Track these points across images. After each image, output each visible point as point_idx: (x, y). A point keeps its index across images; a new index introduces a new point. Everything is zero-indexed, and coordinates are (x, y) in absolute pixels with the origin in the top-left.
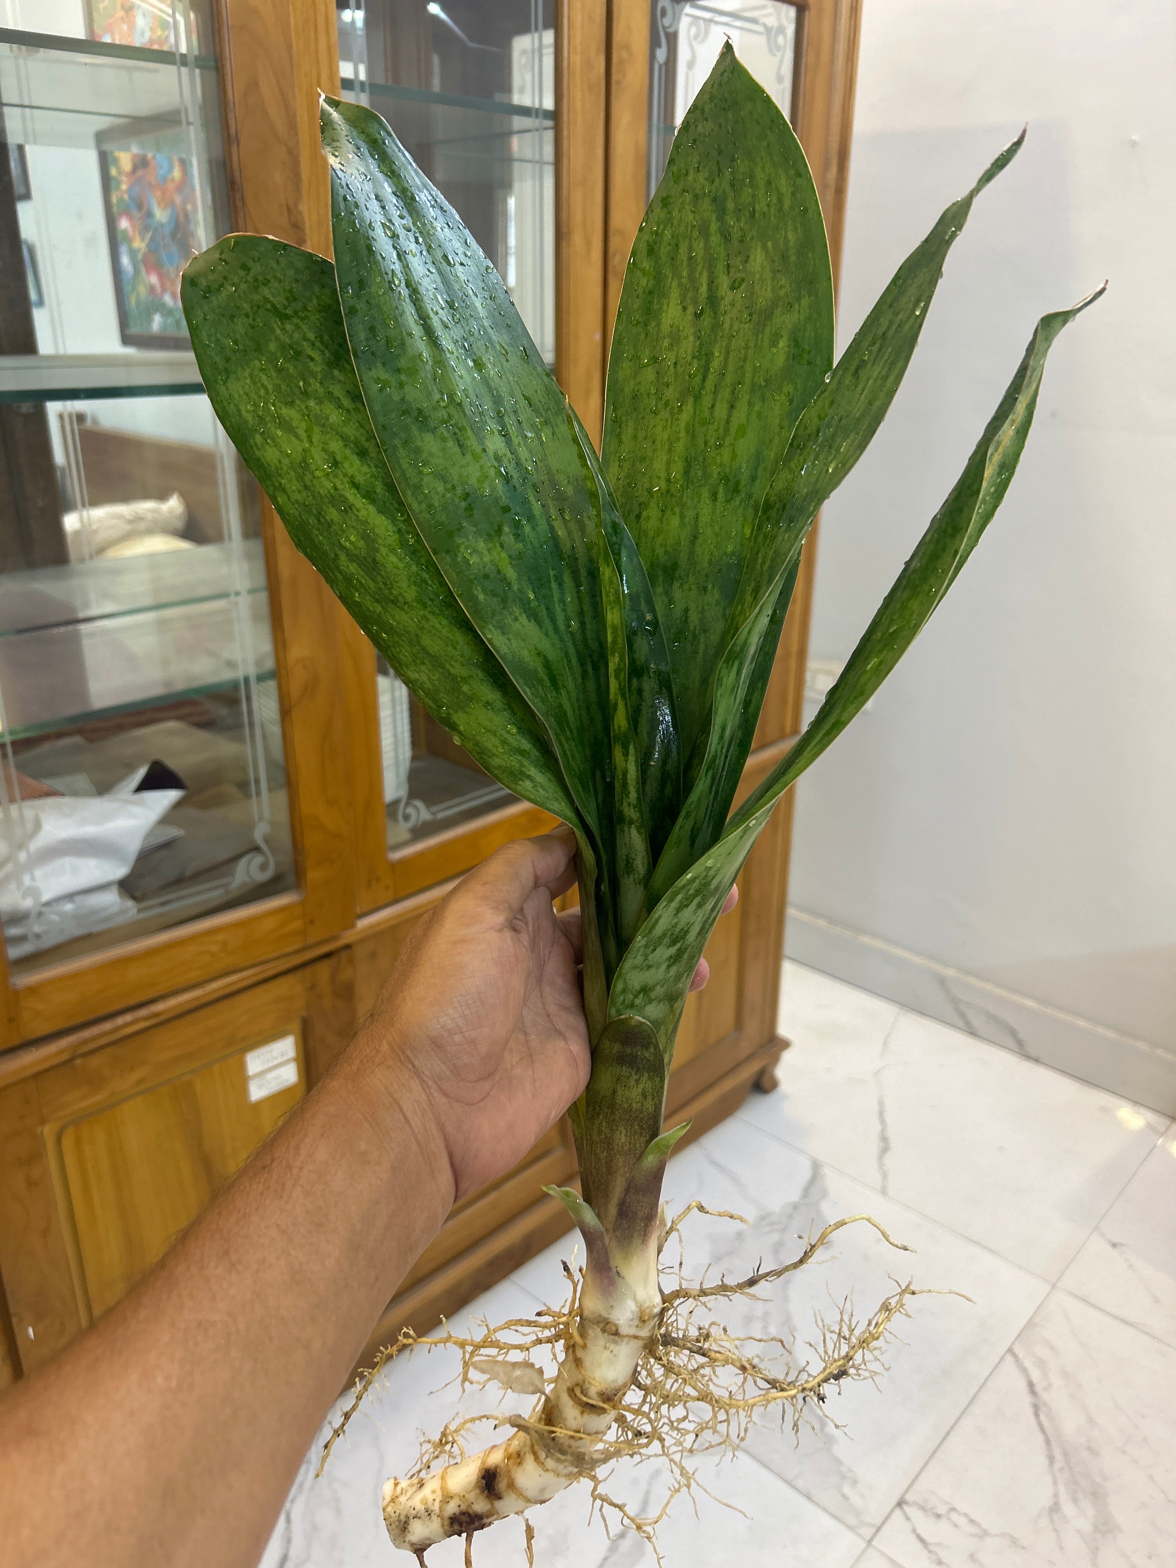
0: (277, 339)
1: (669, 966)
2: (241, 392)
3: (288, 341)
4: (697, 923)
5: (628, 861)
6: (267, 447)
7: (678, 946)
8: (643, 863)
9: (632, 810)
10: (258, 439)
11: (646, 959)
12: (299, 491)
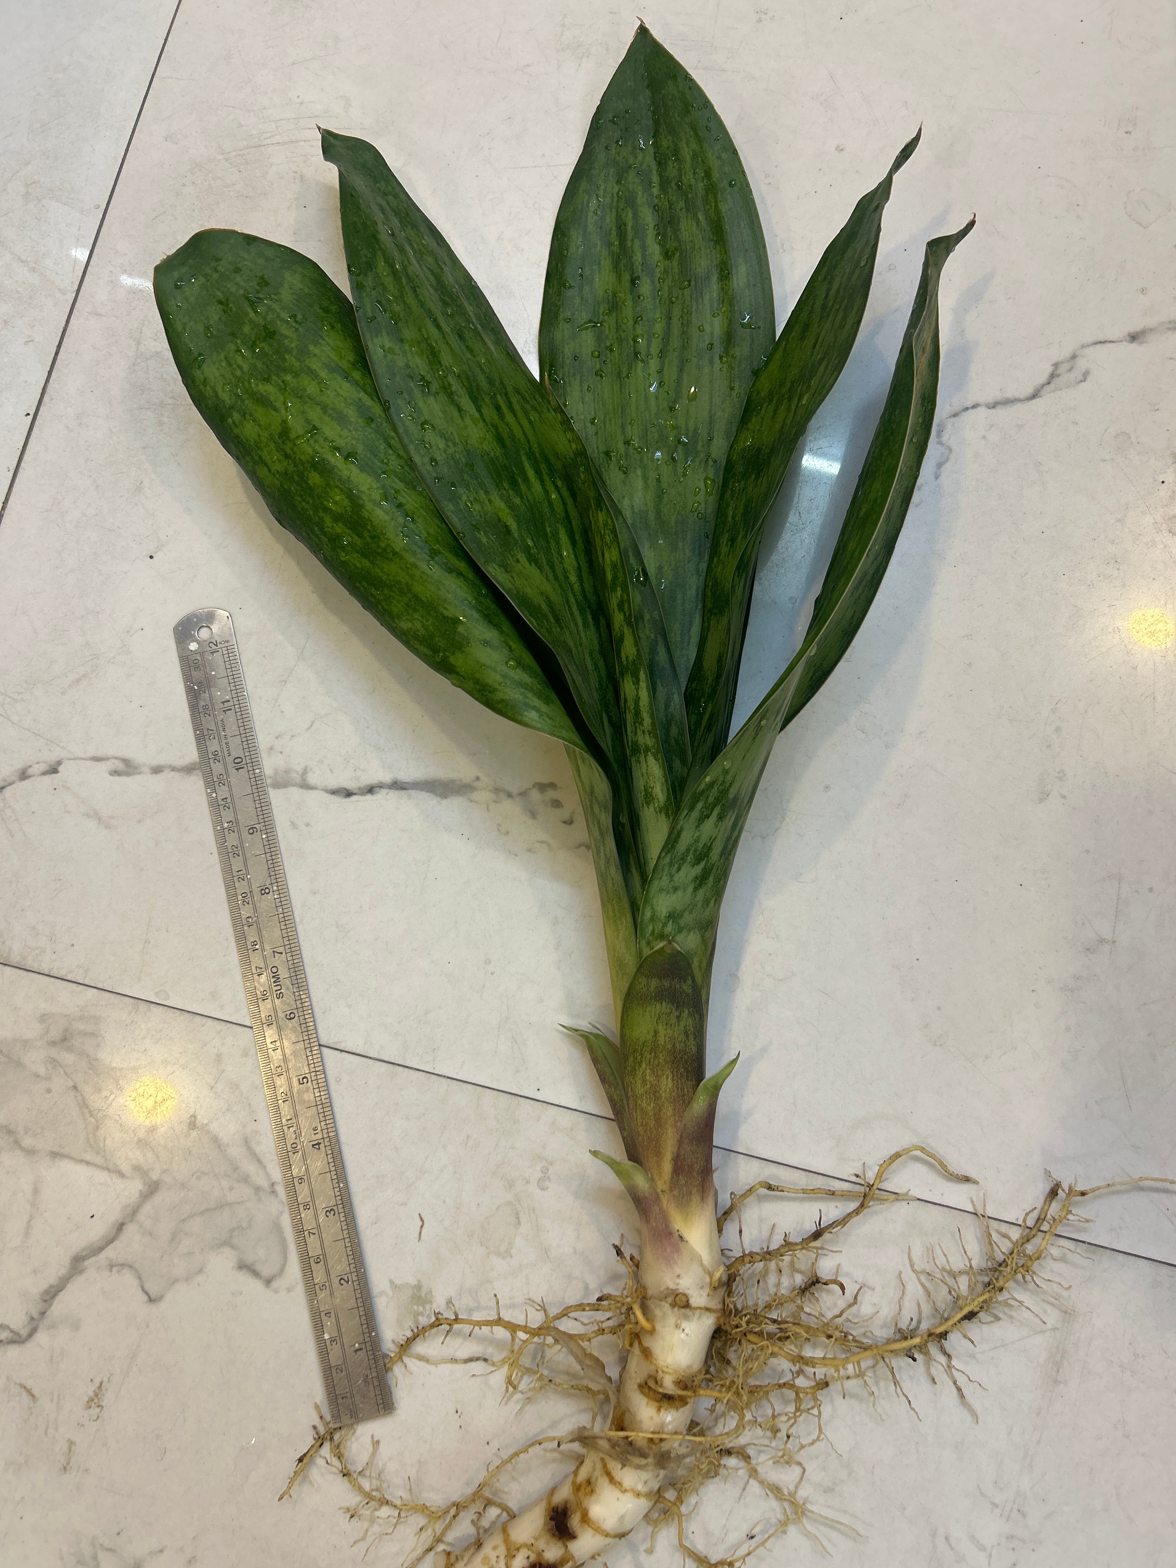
0: (252, 322)
1: (696, 889)
2: (217, 374)
3: (262, 322)
4: (719, 837)
5: (646, 790)
6: (245, 423)
7: (703, 864)
8: (662, 790)
9: (647, 737)
10: (236, 416)
11: (672, 881)
12: (280, 461)
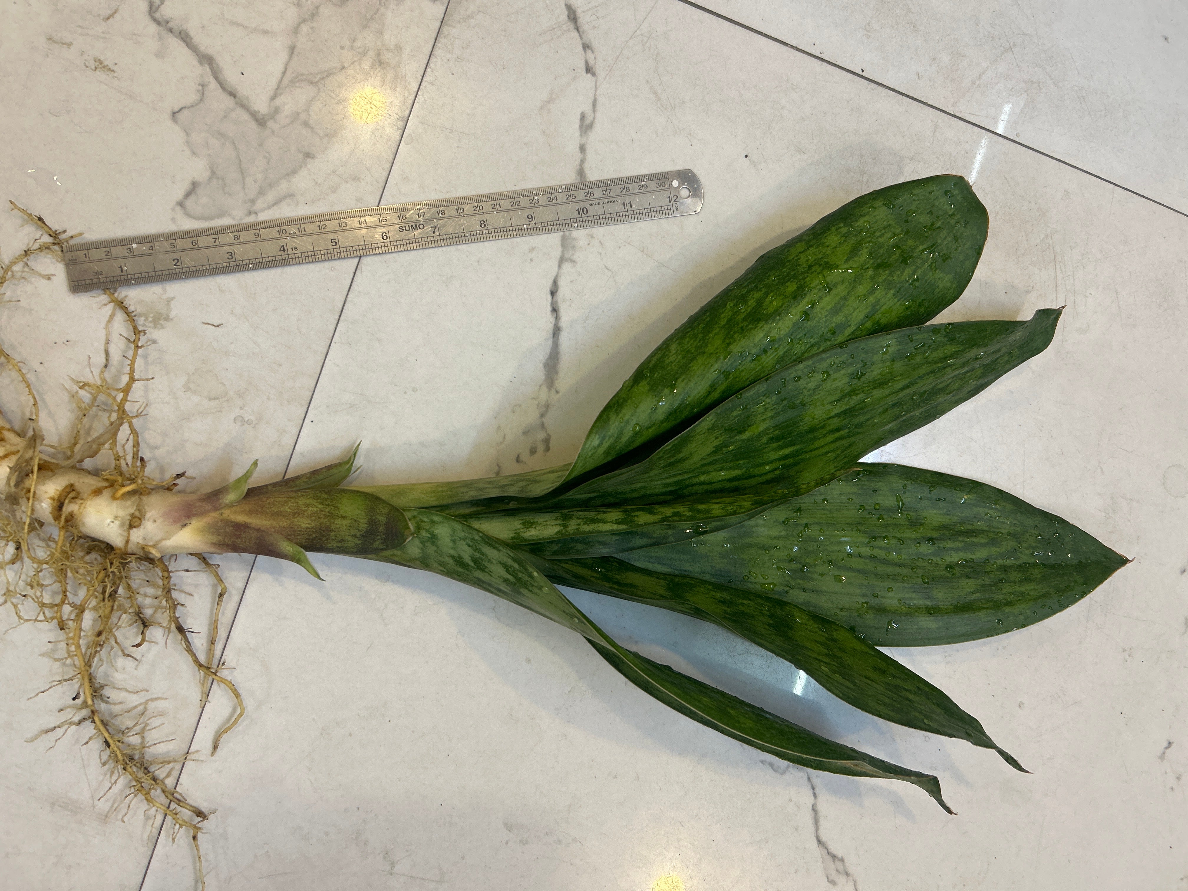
0: (916, 247)
1: (453, 557)
2: (878, 218)
3: (915, 255)
4: (491, 578)
5: (533, 523)
6: (839, 236)
7: (472, 564)
8: (532, 536)
9: (574, 527)
10: (844, 230)
11: (461, 539)
12: (807, 261)
